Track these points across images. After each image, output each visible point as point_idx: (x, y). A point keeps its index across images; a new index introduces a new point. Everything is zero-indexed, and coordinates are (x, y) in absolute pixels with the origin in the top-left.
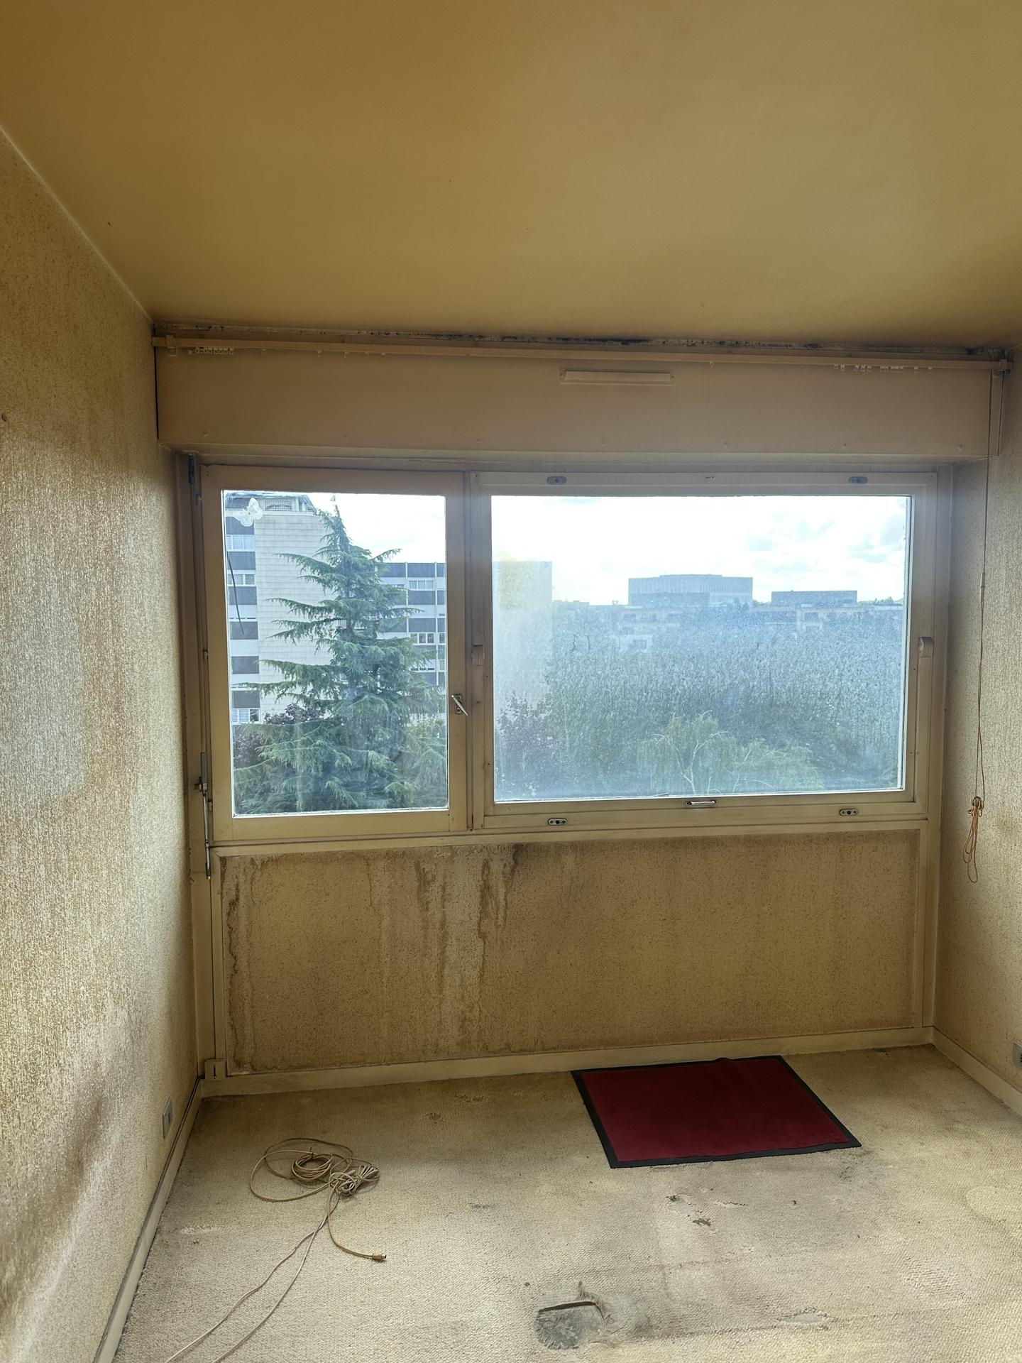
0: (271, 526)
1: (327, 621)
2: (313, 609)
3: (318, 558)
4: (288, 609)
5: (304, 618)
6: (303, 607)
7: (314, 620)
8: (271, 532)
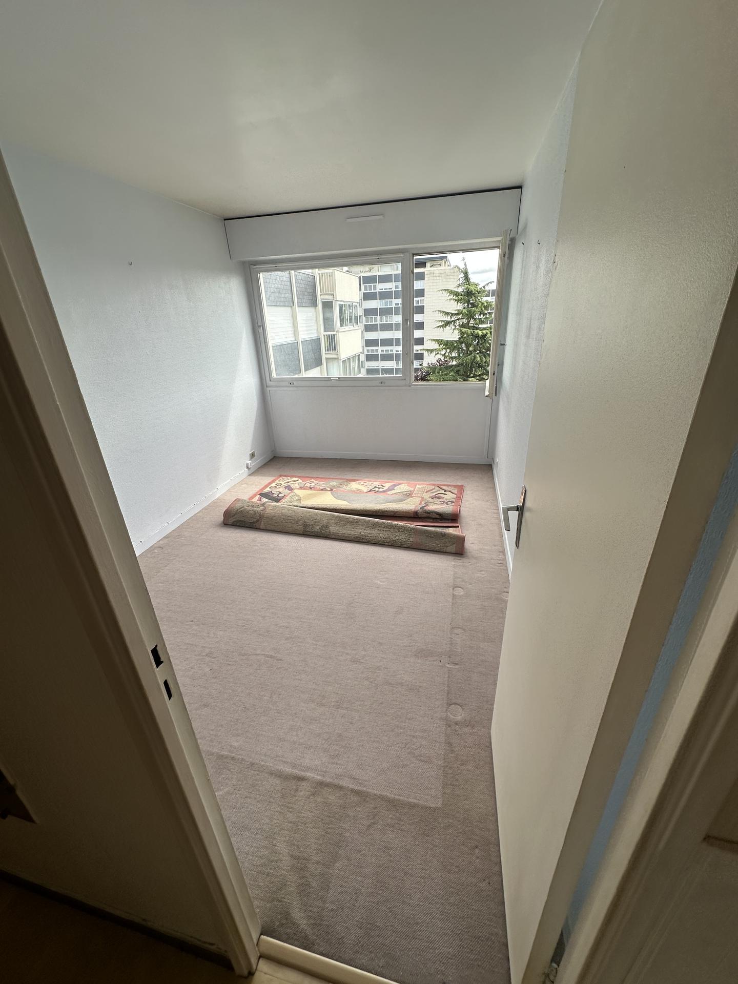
0: (432, 275)
1: (458, 319)
2: (452, 314)
3: (456, 290)
4: (442, 314)
5: (448, 319)
6: (447, 314)
7: (453, 319)
8: (432, 278)
